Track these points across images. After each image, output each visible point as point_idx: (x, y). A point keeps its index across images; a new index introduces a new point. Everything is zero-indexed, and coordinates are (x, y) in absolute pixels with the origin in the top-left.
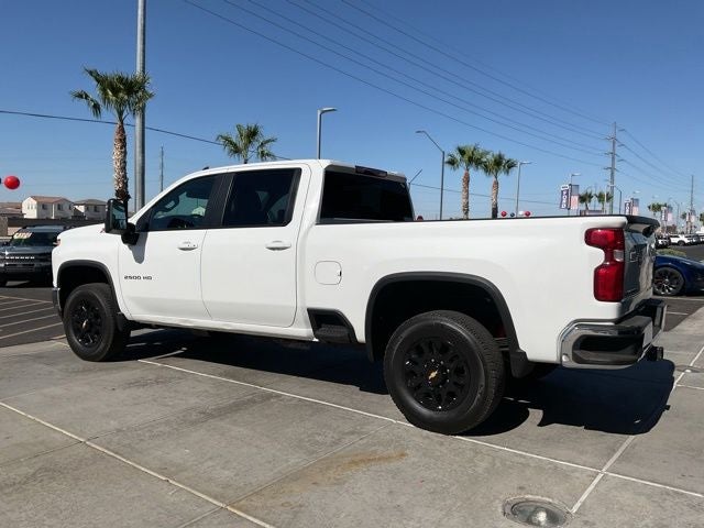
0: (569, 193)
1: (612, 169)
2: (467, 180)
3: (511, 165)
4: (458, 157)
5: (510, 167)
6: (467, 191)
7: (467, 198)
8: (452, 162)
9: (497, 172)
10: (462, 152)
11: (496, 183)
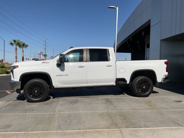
0: (40, 54)
1: (45, 49)
2: (16, 49)
3: (27, 46)
4: (13, 42)
5: (26, 46)
6: (16, 52)
7: (17, 54)
8: (12, 44)
9: (23, 48)
10: (15, 41)
11: (23, 51)
